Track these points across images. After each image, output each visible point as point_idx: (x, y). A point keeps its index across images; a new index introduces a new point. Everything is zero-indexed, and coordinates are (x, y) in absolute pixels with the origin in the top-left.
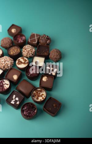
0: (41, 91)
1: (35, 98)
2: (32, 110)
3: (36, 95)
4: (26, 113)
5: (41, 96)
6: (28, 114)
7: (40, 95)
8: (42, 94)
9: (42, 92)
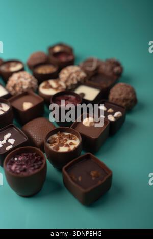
0: (70, 138)
1: (52, 145)
2: (34, 166)
3: (55, 142)
4: (16, 168)
5: (67, 146)
6: (18, 172)
7: (66, 143)
8: (71, 144)
9: (72, 139)
